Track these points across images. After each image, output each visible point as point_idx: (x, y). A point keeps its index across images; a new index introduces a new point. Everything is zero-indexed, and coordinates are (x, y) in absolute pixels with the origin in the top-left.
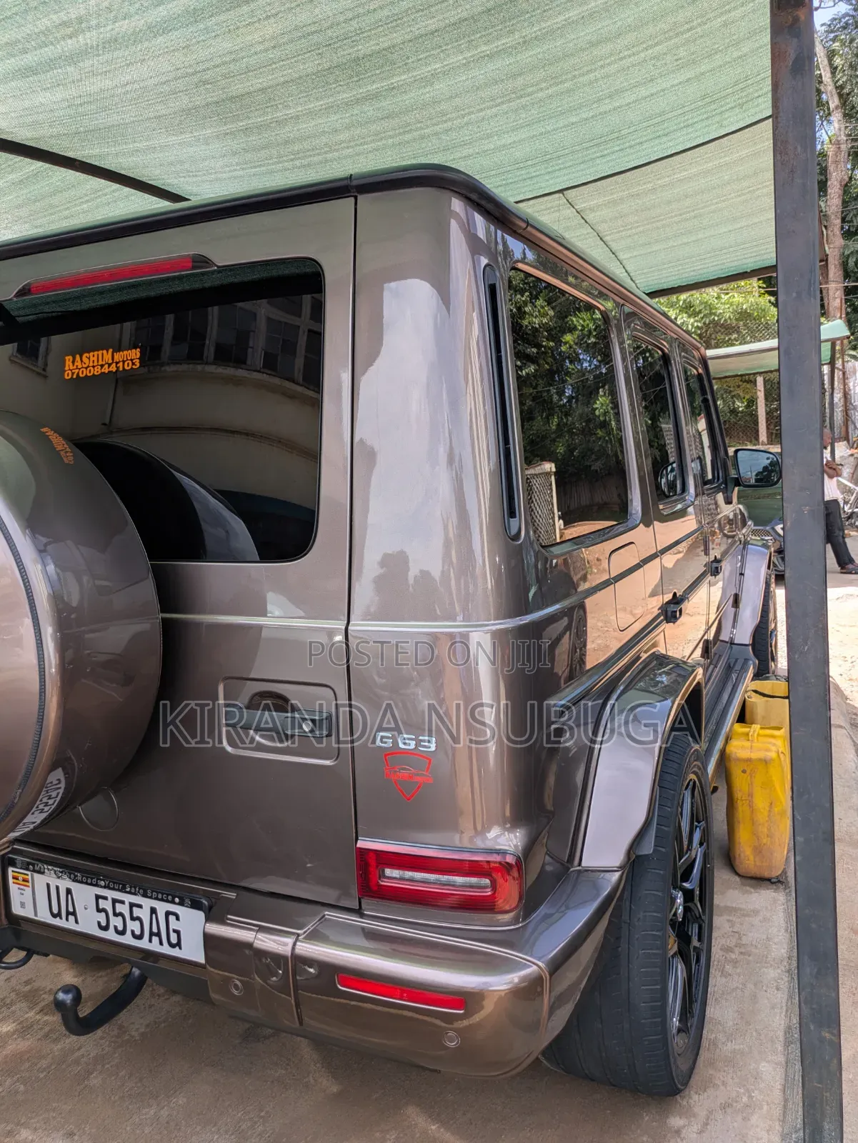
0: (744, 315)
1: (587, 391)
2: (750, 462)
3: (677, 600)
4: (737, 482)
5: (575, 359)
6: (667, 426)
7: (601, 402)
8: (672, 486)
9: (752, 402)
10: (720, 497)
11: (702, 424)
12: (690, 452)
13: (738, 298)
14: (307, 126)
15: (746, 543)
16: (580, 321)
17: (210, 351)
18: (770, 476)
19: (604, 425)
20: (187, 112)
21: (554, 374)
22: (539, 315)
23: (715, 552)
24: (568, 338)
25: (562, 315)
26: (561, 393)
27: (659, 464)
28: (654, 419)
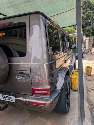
0: (72, 31)
1: (56, 39)
2: (73, 46)
3: (66, 61)
4: (72, 48)
5: (54, 35)
6: (64, 43)
7: (57, 40)
8: (65, 49)
9: (73, 40)
10: (70, 50)
11: (68, 43)
12: (67, 45)
13: (71, 29)
14: (24, 8)
15: (73, 55)
16: (55, 31)
17: (13, 35)
18: (75, 48)
19: (58, 43)
20: (9, 6)
21: (52, 37)
22: (50, 30)
23: (70, 56)
24: (53, 33)
25: (53, 31)
26: (53, 39)
27: (64, 47)
28: (63, 42)
